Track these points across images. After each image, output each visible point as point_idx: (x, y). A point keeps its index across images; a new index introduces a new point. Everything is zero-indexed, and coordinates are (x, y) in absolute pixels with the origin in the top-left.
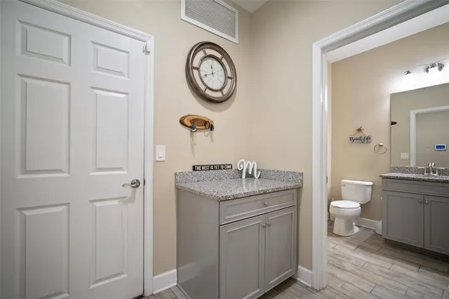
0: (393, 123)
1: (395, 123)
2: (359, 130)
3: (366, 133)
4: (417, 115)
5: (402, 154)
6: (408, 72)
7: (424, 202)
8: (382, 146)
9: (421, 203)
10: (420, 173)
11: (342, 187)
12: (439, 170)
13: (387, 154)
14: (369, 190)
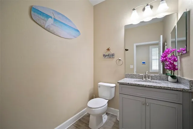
0: (127, 50)
1: (128, 50)
2: (108, 49)
3: (112, 52)
4: (137, 46)
5: (131, 66)
6: (134, 9)
7: (145, 104)
8: (120, 60)
9: (144, 104)
10: (141, 78)
11: (98, 88)
12: (151, 77)
13: (123, 66)
14: (113, 90)
